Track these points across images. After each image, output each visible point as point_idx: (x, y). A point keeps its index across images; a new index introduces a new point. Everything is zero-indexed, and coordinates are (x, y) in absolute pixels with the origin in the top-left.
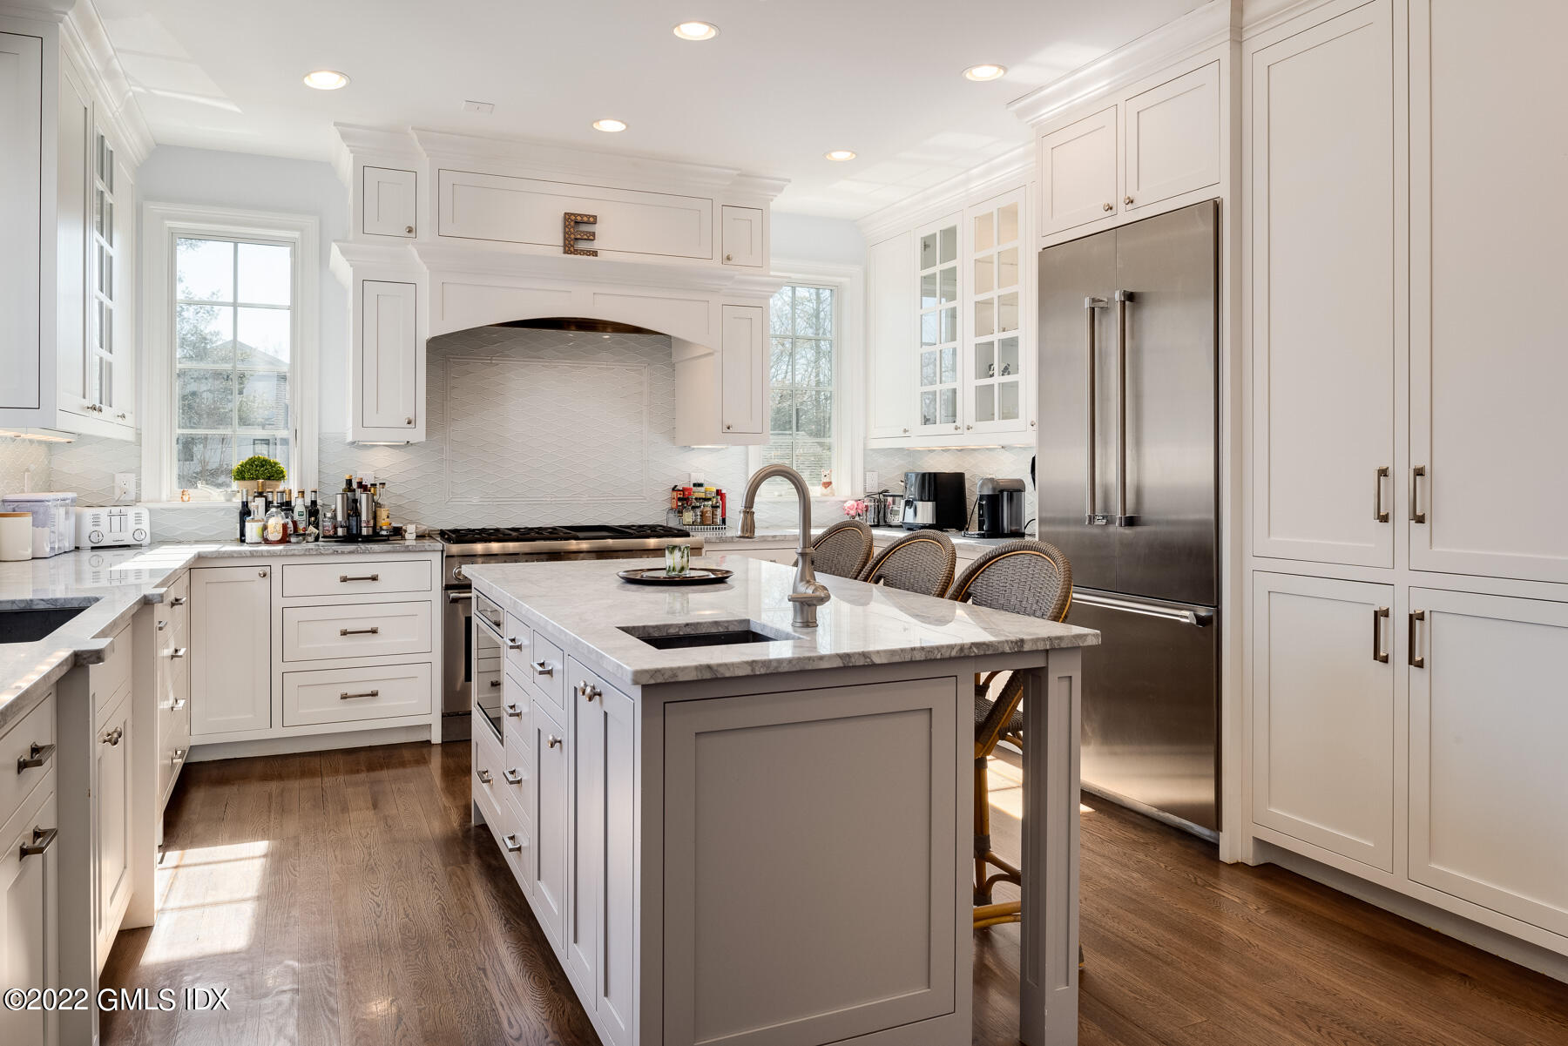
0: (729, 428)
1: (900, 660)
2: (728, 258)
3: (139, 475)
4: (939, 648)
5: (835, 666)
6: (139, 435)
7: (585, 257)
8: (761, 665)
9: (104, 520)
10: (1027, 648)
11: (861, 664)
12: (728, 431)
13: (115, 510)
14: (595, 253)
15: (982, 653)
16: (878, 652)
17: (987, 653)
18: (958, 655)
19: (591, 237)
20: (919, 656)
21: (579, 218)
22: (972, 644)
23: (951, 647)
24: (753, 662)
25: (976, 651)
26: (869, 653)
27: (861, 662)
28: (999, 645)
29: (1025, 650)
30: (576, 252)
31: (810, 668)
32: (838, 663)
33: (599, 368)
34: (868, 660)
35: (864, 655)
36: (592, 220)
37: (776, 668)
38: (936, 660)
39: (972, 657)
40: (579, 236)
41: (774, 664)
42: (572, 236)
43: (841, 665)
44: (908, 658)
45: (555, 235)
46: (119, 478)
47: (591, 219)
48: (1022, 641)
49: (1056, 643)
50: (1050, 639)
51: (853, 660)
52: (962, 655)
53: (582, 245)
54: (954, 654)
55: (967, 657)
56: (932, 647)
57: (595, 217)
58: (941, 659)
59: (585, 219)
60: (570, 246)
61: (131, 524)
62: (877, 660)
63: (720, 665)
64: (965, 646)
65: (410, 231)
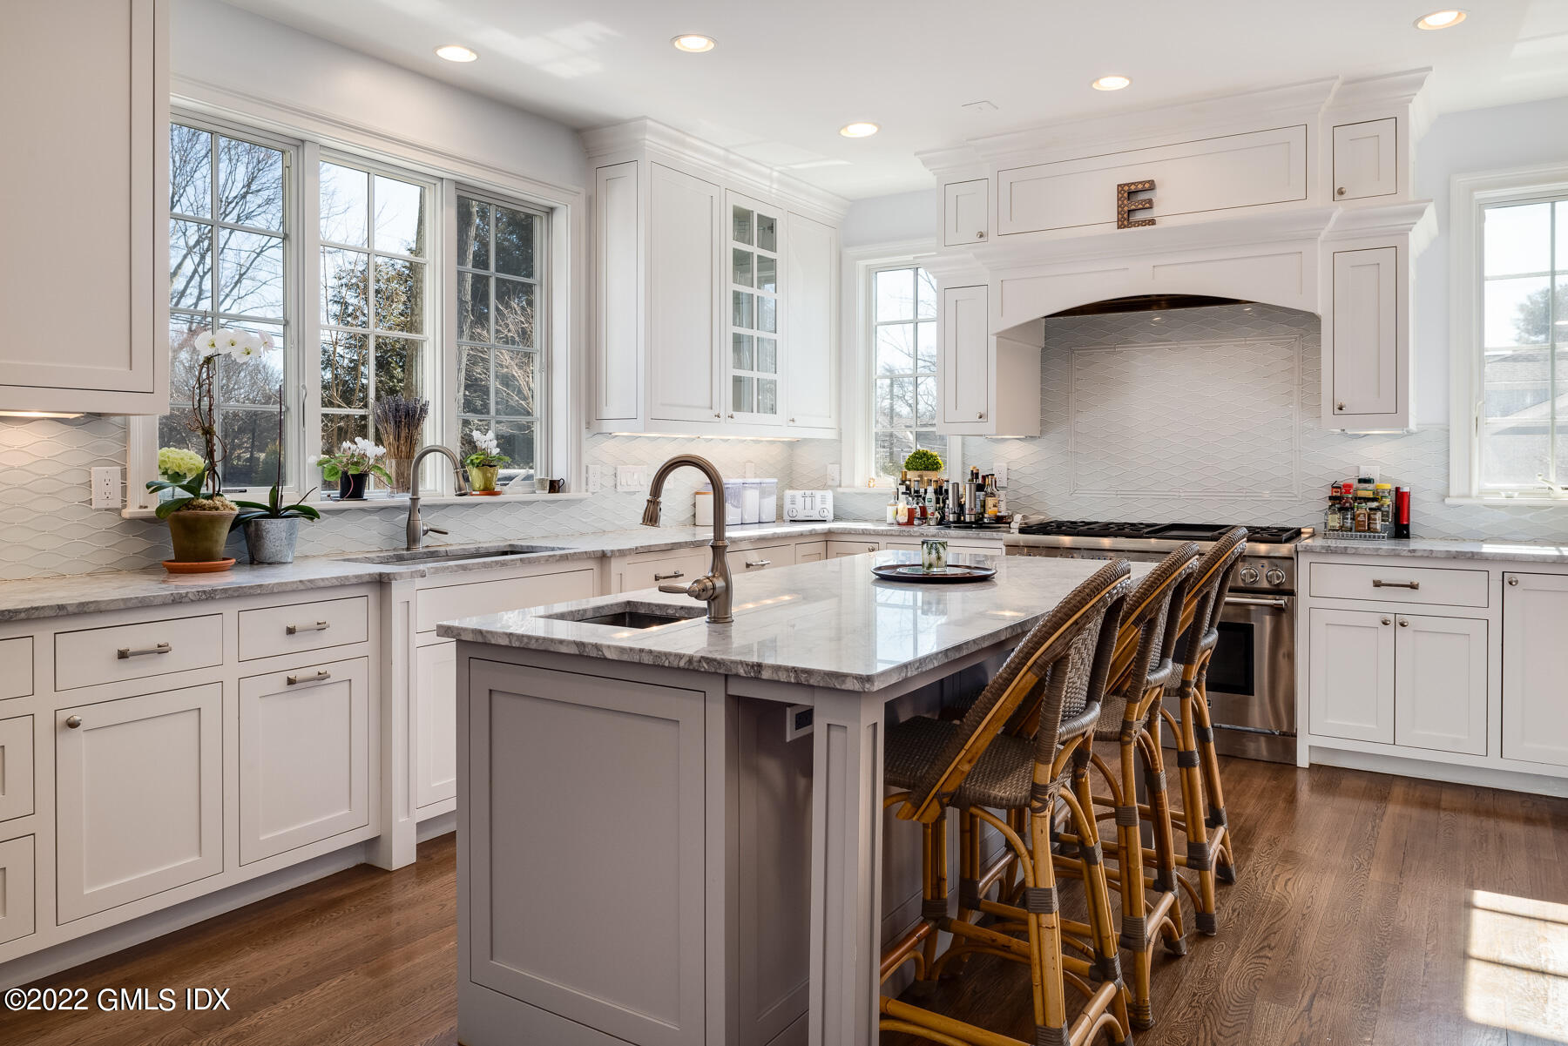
0: (1341, 409)
1: (629, 660)
2: (1341, 192)
3: (840, 464)
4: (667, 655)
5: (572, 652)
6: (840, 434)
7: (1140, 228)
8: (515, 638)
9: (799, 501)
10: (766, 675)
11: (595, 655)
12: (1341, 412)
13: (808, 492)
14: (1152, 222)
15: (713, 670)
16: (609, 647)
17: (718, 671)
18: (686, 667)
19: (1149, 204)
20: (647, 660)
21: (1133, 187)
22: (702, 657)
23: (680, 656)
24: (511, 634)
25: (705, 665)
26: (601, 645)
27: (594, 654)
28: (732, 665)
29: (764, 677)
30: (1130, 225)
31: (552, 650)
32: (574, 650)
33: (1235, 345)
34: (600, 653)
35: (597, 647)
36: (1151, 186)
37: (527, 643)
38: (663, 666)
39: (702, 672)
40: (1133, 207)
41: (526, 640)
42: (1126, 209)
43: (578, 653)
44: (636, 659)
45: (1109, 208)
46: (830, 467)
47: (1147, 186)
48: (759, 665)
49: (803, 678)
50: (795, 670)
51: (587, 650)
52: (691, 667)
53: (1140, 216)
54: (682, 664)
55: (696, 671)
56: (660, 653)
57: (1152, 183)
58: (668, 667)
59: (1140, 186)
60: (1126, 219)
61: (818, 505)
62: (609, 655)
63: (488, 632)
64: (695, 659)
65: (981, 236)
